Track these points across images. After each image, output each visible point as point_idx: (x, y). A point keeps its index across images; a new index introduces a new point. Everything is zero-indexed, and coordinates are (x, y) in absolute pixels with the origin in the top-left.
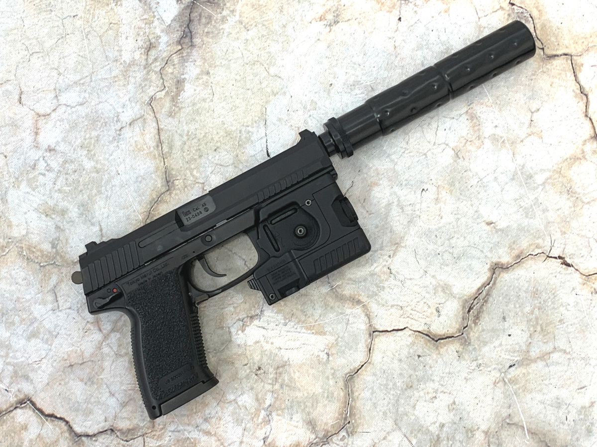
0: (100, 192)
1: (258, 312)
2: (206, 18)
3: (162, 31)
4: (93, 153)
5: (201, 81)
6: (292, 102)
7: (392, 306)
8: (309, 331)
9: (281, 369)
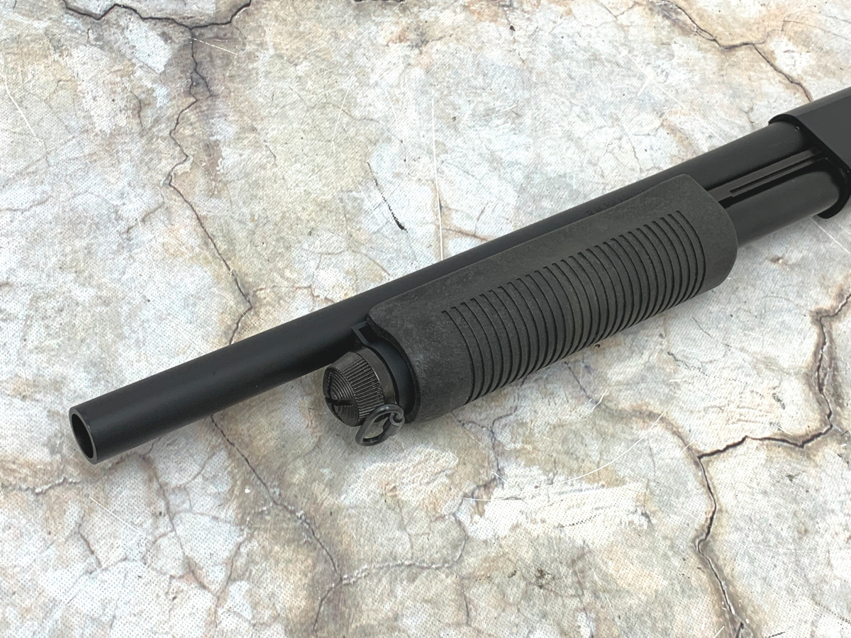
0: (121, 337)
1: (493, 473)
2: (220, 58)
3: (154, 81)
4: (86, 274)
5: (246, 142)
6: (405, 148)
7: (706, 410)
8: (596, 485)
9: (580, 564)
